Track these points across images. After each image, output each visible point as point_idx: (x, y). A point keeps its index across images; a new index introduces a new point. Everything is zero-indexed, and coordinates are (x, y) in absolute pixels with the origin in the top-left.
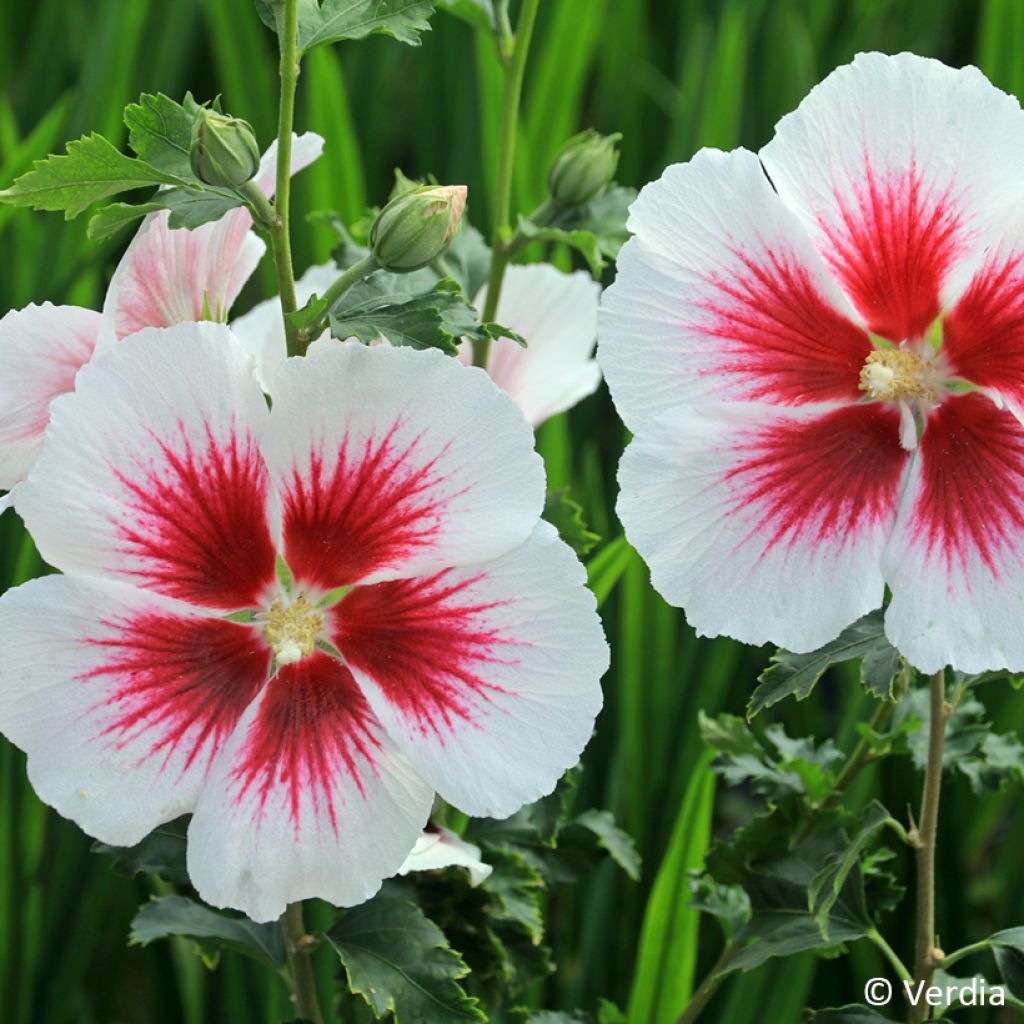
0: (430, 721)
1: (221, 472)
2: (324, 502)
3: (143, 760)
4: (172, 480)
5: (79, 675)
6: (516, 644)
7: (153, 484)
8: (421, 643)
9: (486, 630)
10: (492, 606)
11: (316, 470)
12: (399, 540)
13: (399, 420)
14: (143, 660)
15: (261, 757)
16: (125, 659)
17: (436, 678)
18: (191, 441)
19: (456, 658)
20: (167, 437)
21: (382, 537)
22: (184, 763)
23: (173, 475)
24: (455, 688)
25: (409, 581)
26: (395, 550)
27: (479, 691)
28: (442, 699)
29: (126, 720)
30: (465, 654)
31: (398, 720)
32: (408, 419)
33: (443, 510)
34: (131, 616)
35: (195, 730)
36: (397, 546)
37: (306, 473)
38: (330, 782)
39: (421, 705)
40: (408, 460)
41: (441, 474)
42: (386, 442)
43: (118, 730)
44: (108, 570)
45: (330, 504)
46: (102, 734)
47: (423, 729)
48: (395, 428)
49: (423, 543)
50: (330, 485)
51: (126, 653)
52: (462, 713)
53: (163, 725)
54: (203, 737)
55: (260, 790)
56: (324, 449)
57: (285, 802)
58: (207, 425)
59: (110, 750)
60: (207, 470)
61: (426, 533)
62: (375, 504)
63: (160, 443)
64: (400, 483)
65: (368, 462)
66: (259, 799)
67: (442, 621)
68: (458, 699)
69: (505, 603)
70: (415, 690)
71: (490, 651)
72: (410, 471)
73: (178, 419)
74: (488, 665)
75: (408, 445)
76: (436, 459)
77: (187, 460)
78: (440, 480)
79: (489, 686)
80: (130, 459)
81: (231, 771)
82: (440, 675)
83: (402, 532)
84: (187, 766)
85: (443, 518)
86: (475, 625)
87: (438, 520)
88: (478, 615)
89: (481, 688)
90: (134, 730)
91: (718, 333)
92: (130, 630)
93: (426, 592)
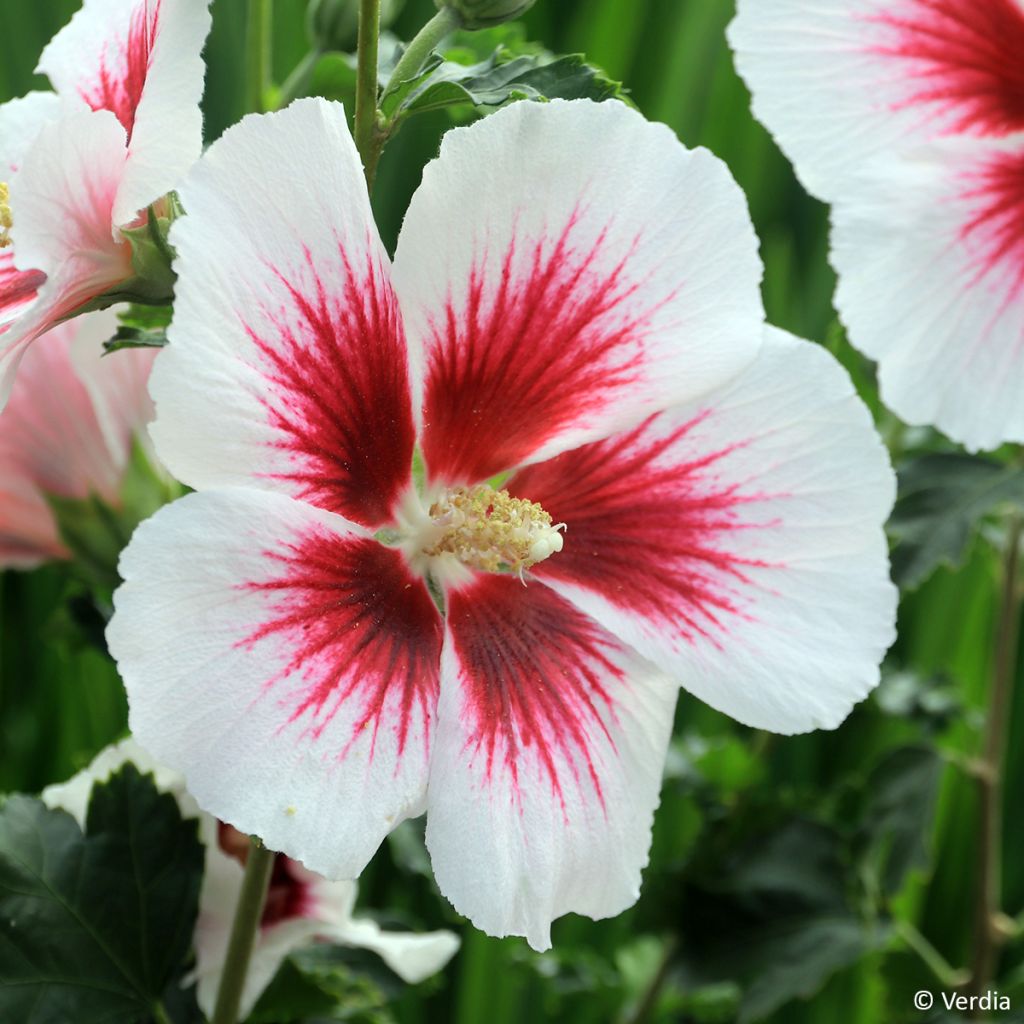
0: (690, 622)
1: (361, 319)
2: (480, 347)
3: (347, 748)
4: (306, 337)
5: (241, 640)
6: (767, 499)
7: (289, 344)
8: (635, 525)
9: (721, 489)
10: (724, 453)
11: (475, 299)
12: (587, 384)
13: (576, 210)
14: (314, 606)
15: (492, 714)
16: (293, 608)
17: (672, 567)
18: (322, 277)
19: (690, 534)
20: (293, 274)
21: (561, 385)
22: (395, 744)
23: (307, 329)
24: (702, 574)
25: (599, 444)
26: (583, 401)
27: (735, 573)
28: (692, 593)
29: (316, 693)
30: (702, 527)
31: (646, 631)
32: (588, 206)
33: (647, 329)
34: (295, 540)
35: (393, 698)
36: (585, 393)
37: (461, 307)
38: (583, 734)
39: (669, 605)
40: (593, 267)
41: (635, 279)
42: (561, 245)
43: (311, 709)
44: (259, 476)
45: (488, 350)
46: (292, 719)
47: (685, 635)
48: (572, 223)
49: (624, 382)
50: (490, 321)
51: (292, 598)
52: (722, 604)
53: (356, 694)
54: (406, 704)
55: (506, 760)
56: (487, 267)
57: (540, 771)
58: (342, 249)
59: (307, 740)
60: (344, 318)
61: (626, 367)
62: (550, 338)
63: (287, 284)
64: (582, 302)
65: (537, 278)
66: (508, 773)
67: (657, 490)
68: (710, 587)
69: (743, 445)
70: (650, 588)
71: (733, 515)
72: (595, 282)
73: (304, 247)
74: (737, 533)
75: (593, 243)
76: (625, 259)
77: (320, 306)
78: (634, 288)
79: (746, 562)
80: (260, 309)
81: (466, 740)
82: (674, 561)
83: (590, 372)
84: (401, 749)
85: (647, 341)
86: (703, 485)
87: (640, 344)
88: (707, 471)
89: (736, 567)
90: (328, 707)
91: (904, 52)
92: (297, 561)
93: (628, 454)
